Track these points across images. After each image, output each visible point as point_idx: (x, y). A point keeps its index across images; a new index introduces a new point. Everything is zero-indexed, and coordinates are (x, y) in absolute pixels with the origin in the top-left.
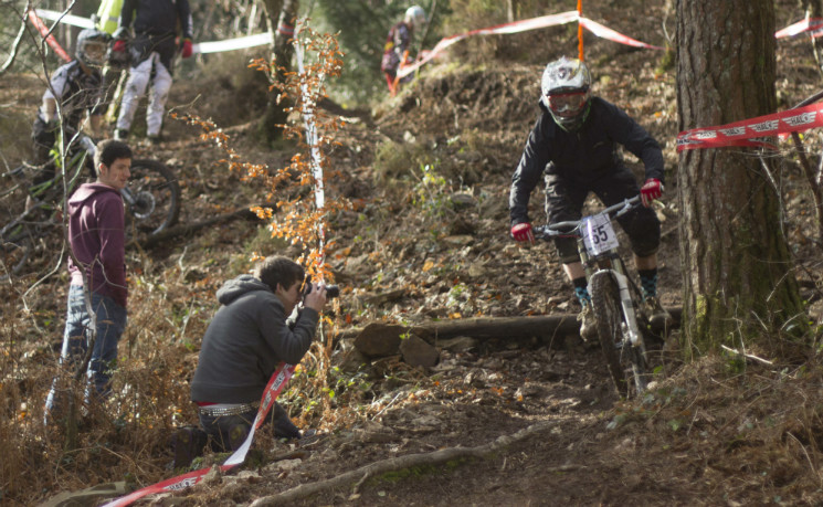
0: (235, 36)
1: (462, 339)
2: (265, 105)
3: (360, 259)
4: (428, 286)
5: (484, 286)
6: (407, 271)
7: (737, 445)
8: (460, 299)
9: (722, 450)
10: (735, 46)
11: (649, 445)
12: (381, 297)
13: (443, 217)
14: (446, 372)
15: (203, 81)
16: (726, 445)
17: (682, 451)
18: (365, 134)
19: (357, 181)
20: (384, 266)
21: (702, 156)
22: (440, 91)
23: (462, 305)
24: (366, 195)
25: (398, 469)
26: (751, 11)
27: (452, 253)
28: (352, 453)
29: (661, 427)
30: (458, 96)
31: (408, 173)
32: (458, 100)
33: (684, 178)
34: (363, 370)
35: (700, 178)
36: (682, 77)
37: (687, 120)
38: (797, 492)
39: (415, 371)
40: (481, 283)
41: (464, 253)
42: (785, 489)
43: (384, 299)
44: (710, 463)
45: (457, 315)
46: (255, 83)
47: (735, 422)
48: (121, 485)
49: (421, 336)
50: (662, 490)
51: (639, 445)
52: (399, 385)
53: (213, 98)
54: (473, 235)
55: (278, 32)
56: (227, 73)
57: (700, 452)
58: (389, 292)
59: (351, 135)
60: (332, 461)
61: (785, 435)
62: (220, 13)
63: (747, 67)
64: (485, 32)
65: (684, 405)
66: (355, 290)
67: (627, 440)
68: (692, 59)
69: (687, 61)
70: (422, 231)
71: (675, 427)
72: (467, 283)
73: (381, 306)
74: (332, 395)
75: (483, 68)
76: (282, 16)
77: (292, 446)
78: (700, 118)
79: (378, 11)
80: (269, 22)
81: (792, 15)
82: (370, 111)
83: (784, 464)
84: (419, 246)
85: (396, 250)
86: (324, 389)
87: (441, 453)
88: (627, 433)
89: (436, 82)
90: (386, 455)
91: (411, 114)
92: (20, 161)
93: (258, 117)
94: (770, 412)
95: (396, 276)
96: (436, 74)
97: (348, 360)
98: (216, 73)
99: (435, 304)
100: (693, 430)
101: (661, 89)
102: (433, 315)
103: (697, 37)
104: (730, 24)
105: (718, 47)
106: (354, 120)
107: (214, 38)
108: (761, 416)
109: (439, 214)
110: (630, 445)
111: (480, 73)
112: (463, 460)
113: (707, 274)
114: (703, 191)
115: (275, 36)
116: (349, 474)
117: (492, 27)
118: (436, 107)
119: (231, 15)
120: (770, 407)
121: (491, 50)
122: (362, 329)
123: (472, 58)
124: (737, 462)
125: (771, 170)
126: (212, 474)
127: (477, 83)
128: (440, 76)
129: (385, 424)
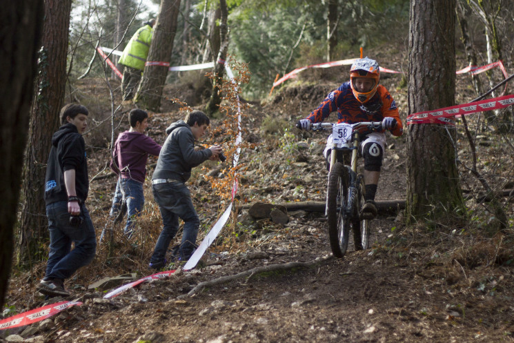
0: (196, 63)
1: (301, 211)
2: (209, 97)
3: (252, 172)
4: (284, 186)
5: (311, 187)
6: (275, 178)
7: (431, 265)
8: (300, 192)
9: (423, 267)
10: (437, 75)
11: (388, 263)
12: (261, 190)
13: (293, 153)
14: (292, 227)
15: (180, 85)
16: (425, 265)
17: (403, 267)
18: (257, 112)
19: (252, 135)
20: (264, 176)
21: (418, 128)
22: (293, 94)
23: (300, 195)
24: (257, 142)
25: (268, 271)
26: (445, 59)
27: (297, 170)
28: (246, 263)
29: (395, 255)
30: (302, 96)
31: (277, 132)
32: (302, 98)
33: (409, 138)
34: (252, 224)
35: (417, 137)
36: (410, 89)
37: (412, 110)
38: (458, 288)
39: (277, 226)
40: (310, 185)
41: (303, 171)
42: (453, 286)
43: (264, 191)
44: (417, 273)
45: (298, 200)
46: (205, 87)
47: (430, 254)
48: (134, 275)
49: (280, 209)
50: (394, 285)
51: (383, 264)
52: (270, 232)
53: (185, 93)
54: (307, 162)
55: (217, 62)
56: (192, 81)
57: (412, 268)
58: (266, 188)
59: (250, 113)
60: (236, 266)
61: (453, 261)
62: (190, 53)
63: (442, 86)
64: (317, 66)
65: (406, 245)
66: (250, 186)
67: (378, 261)
68: (415, 81)
69: (413, 82)
70: (283, 159)
71: (401, 256)
72: (303, 185)
73: (262, 194)
74: (237, 235)
75: (314, 83)
76: (219, 54)
77: (217, 259)
78: (418, 109)
79: (265, 55)
80: (213, 57)
81: (462, 64)
82: (260, 102)
83: (452, 275)
84: (281, 167)
85: (269, 168)
86: (234, 233)
87: (288, 264)
88: (377, 258)
89: (292, 89)
90: (262, 265)
91: (278, 104)
92: (91, 119)
93: (206, 102)
94: (446, 250)
95: (269, 180)
96: (292, 85)
97: (245, 220)
98: (186, 81)
99: (288, 194)
100: (409, 258)
101: (399, 97)
102: (287, 199)
103: (418, 70)
104: (434, 65)
105: (428, 76)
106: (252, 106)
107: (187, 64)
108: (442, 252)
109: (291, 152)
110: (379, 263)
111: (313, 86)
112: (299, 268)
113: (418, 183)
114: (418, 144)
115: (215, 64)
116: (245, 272)
117: (319, 64)
118: (291, 101)
119: (194, 54)
120: (447, 248)
121: (318, 75)
122: (252, 205)
123: (310, 78)
124: (430, 273)
125: (451, 135)
126: (178, 271)
127: (311, 90)
128: (294, 87)
129: (262, 250)
